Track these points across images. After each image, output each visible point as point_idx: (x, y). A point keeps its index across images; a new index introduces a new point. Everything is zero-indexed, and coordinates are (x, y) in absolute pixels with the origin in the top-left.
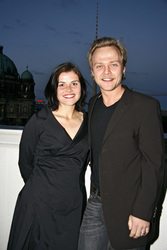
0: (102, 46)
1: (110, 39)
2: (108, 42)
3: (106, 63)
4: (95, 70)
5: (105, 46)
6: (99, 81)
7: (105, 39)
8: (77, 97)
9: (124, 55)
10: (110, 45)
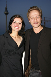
0: (33, 10)
1: (35, 7)
2: (35, 8)
3: (35, 16)
4: (31, 19)
5: (34, 10)
6: (32, 24)
7: (34, 7)
8: (20, 29)
9: (42, 13)
10: (36, 9)
